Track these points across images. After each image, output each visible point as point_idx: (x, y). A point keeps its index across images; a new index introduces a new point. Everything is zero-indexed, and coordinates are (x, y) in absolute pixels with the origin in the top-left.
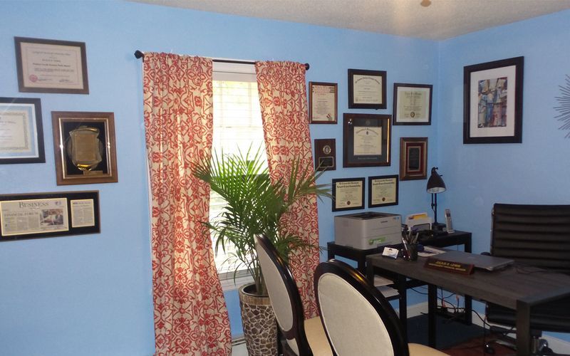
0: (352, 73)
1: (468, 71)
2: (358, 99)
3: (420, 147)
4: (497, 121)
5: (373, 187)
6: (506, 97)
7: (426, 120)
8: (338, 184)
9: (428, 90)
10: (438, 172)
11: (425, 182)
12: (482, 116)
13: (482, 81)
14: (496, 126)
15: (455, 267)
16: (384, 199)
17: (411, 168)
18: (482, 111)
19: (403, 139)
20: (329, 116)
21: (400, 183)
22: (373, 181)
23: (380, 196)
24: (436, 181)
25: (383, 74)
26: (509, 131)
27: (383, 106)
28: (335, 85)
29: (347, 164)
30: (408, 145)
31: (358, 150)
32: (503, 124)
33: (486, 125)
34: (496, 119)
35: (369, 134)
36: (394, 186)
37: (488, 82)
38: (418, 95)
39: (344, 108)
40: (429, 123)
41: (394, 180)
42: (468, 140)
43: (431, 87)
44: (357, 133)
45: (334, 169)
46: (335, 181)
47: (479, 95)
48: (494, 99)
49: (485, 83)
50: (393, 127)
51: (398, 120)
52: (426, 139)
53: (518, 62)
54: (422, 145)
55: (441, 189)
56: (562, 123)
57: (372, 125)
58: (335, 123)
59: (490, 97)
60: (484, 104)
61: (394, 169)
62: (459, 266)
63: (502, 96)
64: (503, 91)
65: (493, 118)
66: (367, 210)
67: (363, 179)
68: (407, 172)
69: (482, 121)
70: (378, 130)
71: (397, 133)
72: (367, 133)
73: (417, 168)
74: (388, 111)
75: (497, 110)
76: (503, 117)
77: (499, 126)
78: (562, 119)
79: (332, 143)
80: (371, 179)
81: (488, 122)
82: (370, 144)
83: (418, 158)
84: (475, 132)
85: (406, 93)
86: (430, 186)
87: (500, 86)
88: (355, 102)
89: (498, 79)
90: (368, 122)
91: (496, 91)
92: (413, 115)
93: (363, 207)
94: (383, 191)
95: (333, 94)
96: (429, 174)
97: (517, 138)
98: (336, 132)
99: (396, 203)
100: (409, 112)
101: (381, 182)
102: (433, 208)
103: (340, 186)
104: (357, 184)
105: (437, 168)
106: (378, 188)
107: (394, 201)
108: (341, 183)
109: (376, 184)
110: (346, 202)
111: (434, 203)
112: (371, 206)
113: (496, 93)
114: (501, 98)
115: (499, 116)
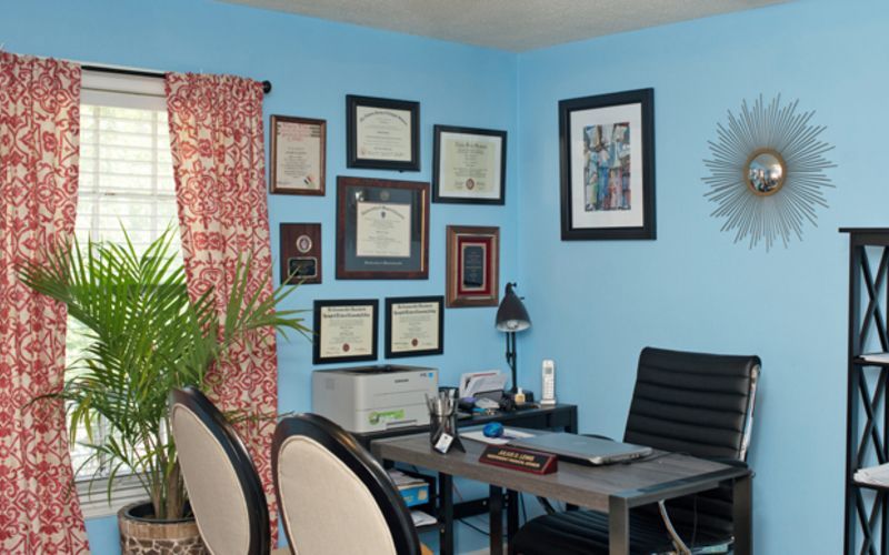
0: (354, 102)
1: (567, 108)
2: (365, 151)
3: (484, 246)
4: (616, 199)
5: (395, 318)
6: (628, 157)
7: (496, 195)
8: (324, 310)
9: (497, 140)
10: (518, 292)
11: (494, 311)
13: (589, 128)
14: (614, 209)
15: (526, 461)
16: (415, 343)
17: (467, 283)
18: (591, 181)
19: (452, 229)
20: (308, 180)
21: (447, 312)
22: (395, 307)
23: (407, 336)
24: (512, 309)
25: (413, 107)
26: (634, 218)
27: (413, 166)
28: (320, 123)
29: (341, 274)
30: (461, 240)
31: (366, 246)
32: (626, 206)
33: (597, 206)
34: (614, 195)
35: (386, 218)
36: (435, 317)
37: (600, 129)
38: (481, 148)
39: (338, 167)
40: (501, 202)
41: (435, 306)
42: (570, 233)
43: (503, 135)
44: (363, 213)
45: (318, 281)
46: (319, 305)
47: (586, 152)
48: (611, 159)
49: (595, 130)
50: (434, 207)
51: (442, 193)
52: (495, 230)
53: (645, 98)
54: (488, 241)
55: (522, 327)
56: (716, 206)
57: (391, 200)
58: (320, 193)
59: (604, 156)
60: (593, 168)
61: (436, 284)
62: (532, 458)
63: (622, 155)
64: (624, 147)
65: (609, 196)
66: (382, 361)
67: (374, 303)
68: (460, 292)
69: (591, 200)
70: (405, 210)
71: (441, 218)
72: (383, 214)
73: (479, 285)
74: (424, 175)
75: (615, 181)
76: (626, 191)
77: (619, 208)
78: (715, 199)
79: (314, 230)
80: (390, 302)
81: (602, 202)
82: (389, 236)
83: (482, 265)
84: (582, 219)
85: (459, 145)
86: (502, 318)
87: (618, 137)
88: (360, 156)
89: (615, 125)
90: (385, 194)
91: (613, 145)
92: (470, 184)
93: (374, 357)
94: (412, 327)
95: (318, 139)
96: (502, 295)
97: (647, 231)
98: (323, 211)
99: (439, 351)
100: (465, 179)
101: (410, 310)
102: (508, 361)
103: (330, 313)
104: (363, 312)
105: (515, 285)
106: (402, 320)
107: (435, 346)
108: (332, 308)
109: (401, 313)
110: (341, 346)
111: (511, 351)
112: (389, 354)
113: (613, 149)
114: (621, 159)
115: (619, 190)
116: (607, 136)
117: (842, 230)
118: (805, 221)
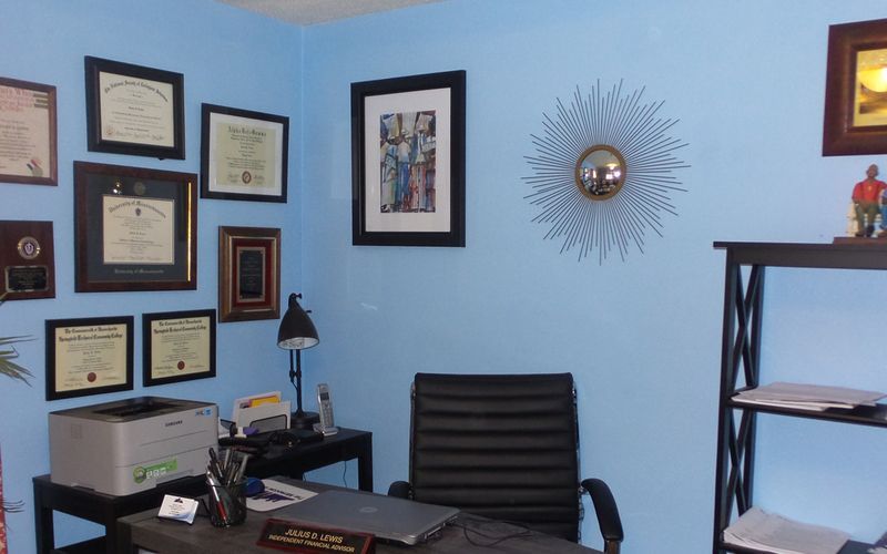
0: (95, 67)
1: (361, 92)
2: (112, 130)
3: (263, 249)
4: (418, 199)
5: (155, 338)
6: (433, 151)
7: (277, 192)
8: (60, 332)
9: (279, 127)
10: (303, 304)
11: (275, 325)
12: (388, 187)
13: (386, 117)
14: (415, 211)
15: (332, 544)
16: (181, 366)
17: (245, 293)
18: (389, 177)
19: (226, 231)
20: (33, 165)
21: (220, 327)
22: (155, 325)
23: (171, 358)
24: (297, 324)
25: (175, 80)
26: (440, 221)
27: (177, 152)
28: (50, 90)
29: (83, 285)
30: (236, 243)
31: (117, 249)
32: (430, 206)
33: (396, 207)
34: (415, 194)
35: (141, 216)
36: (206, 334)
37: (400, 117)
38: (258, 136)
39: (74, 147)
40: (282, 199)
41: (206, 321)
42: (362, 237)
43: (284, 121)
44: (111, 210)
45: (50, 294)
46: (51, 326)
47: (382, 144)
48: (412, 155)
49: (394, 119)
50: (200, 202)
51: (213, 186)
52: (276, 232)
53: (455, 82)
54: (268, 245)
55: (308, 342)
56: (539, 210)
57: (150, 194)
58: (52, 182)
59: (404, 150)
60: (391, 163)
61: (206, 294)
62: (340, 540)
63: (426, 148)
64: (429, 139)
65: (409, 194)
66: (139, 391)
67: (129, 321)
68: (235, 304)
69: (389, 200)
70: (167, 207)
71: (211, 217)
72: (138, 212)
73: (257, 294)
74: (189, 165)
76: (430, 191)
77: (421, 210)
78: (539, 202)
79: (43, 231)
80: (148, 319)
81: (401, 203)
82: (145, 238)
83: (261, 272)
84: (376, 222)
85: (233, 130)
86: (286, 333)
87: (421, 127)
88: (105, 137)
89: (418, 114)
90: (140, 187)
91: (415, 137)
92: (246, 178)
93: (129, 386)
94: (176, 348)
95: (46, 111)
96: (284, 308)
97: (455, 237)
98: (55, 207)
99: (211, 373)
100: (240, 172)
101: (173, 327)
102: (292, 381)
103: (68, 336)
104: (115, 332)
105: (300, 296)
106: (166, 340)
107: (206, 368)
108: (70, 329)
109: (163, 332)
110: (85, 376)
111: (295, 370)
112: (149, 381)
113: (415, 142)
114: (424, 153)
115: (421, 190)
116: (408, 127)
117: (717, 245)
118: (648, 230)
